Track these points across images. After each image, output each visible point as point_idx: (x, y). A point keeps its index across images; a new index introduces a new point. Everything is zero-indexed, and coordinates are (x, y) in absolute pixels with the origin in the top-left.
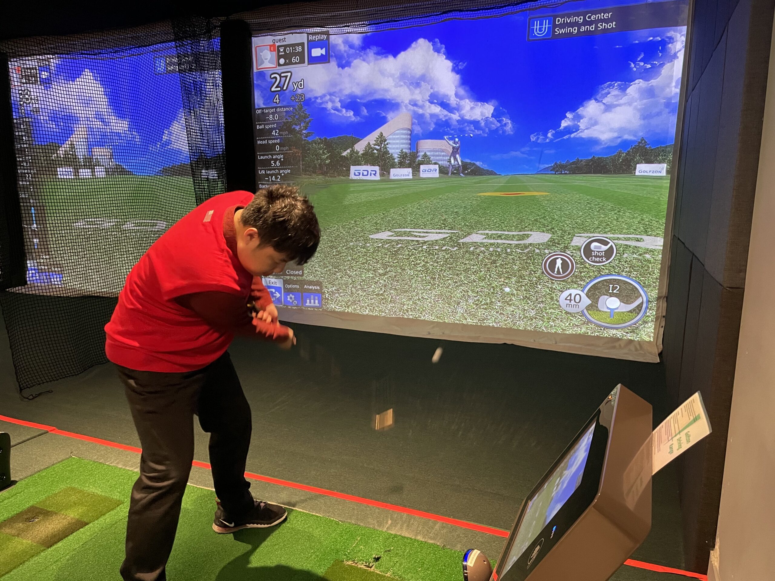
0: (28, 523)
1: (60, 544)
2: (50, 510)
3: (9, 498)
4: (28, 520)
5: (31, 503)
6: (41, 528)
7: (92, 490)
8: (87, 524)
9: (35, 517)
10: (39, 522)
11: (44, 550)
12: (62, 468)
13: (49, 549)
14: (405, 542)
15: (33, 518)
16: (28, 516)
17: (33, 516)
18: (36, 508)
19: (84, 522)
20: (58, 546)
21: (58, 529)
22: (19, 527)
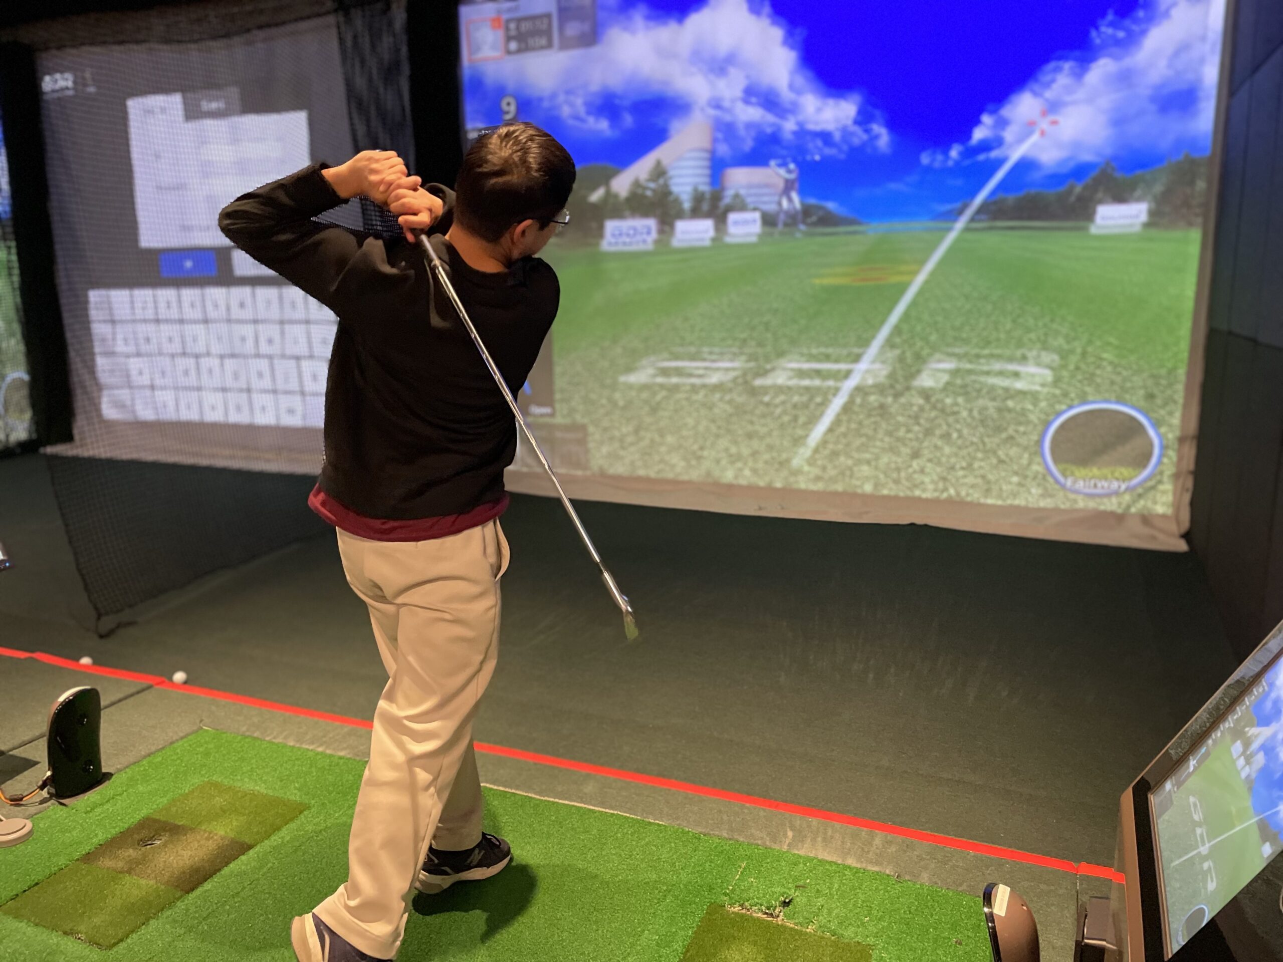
0: (143, 849)
1: (208, 886)
2: (181, 823)
3: (102, 804)
4: (144, 842)
5: (144, 812)
6: (170, 857)
7: (249, 785)
8: (250, 847)
9: (154, 836)
10: (165, 845)
11: (181, 896)
12: (189, 748)
13: (190, 895)
14: (827, 870)
15: (151, 839)
16: (142, 835)
17: (152, 835)
18: (156, 821)
19: (246, 843)
20: (205, 888)
21: (201, 858)
22: (129, 856)
